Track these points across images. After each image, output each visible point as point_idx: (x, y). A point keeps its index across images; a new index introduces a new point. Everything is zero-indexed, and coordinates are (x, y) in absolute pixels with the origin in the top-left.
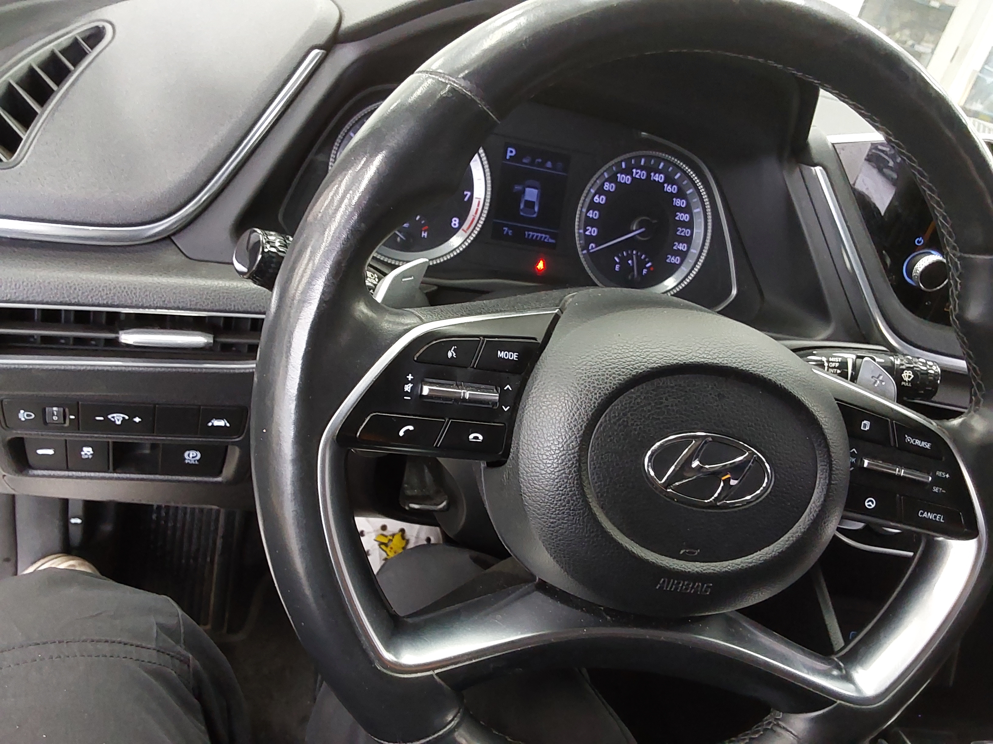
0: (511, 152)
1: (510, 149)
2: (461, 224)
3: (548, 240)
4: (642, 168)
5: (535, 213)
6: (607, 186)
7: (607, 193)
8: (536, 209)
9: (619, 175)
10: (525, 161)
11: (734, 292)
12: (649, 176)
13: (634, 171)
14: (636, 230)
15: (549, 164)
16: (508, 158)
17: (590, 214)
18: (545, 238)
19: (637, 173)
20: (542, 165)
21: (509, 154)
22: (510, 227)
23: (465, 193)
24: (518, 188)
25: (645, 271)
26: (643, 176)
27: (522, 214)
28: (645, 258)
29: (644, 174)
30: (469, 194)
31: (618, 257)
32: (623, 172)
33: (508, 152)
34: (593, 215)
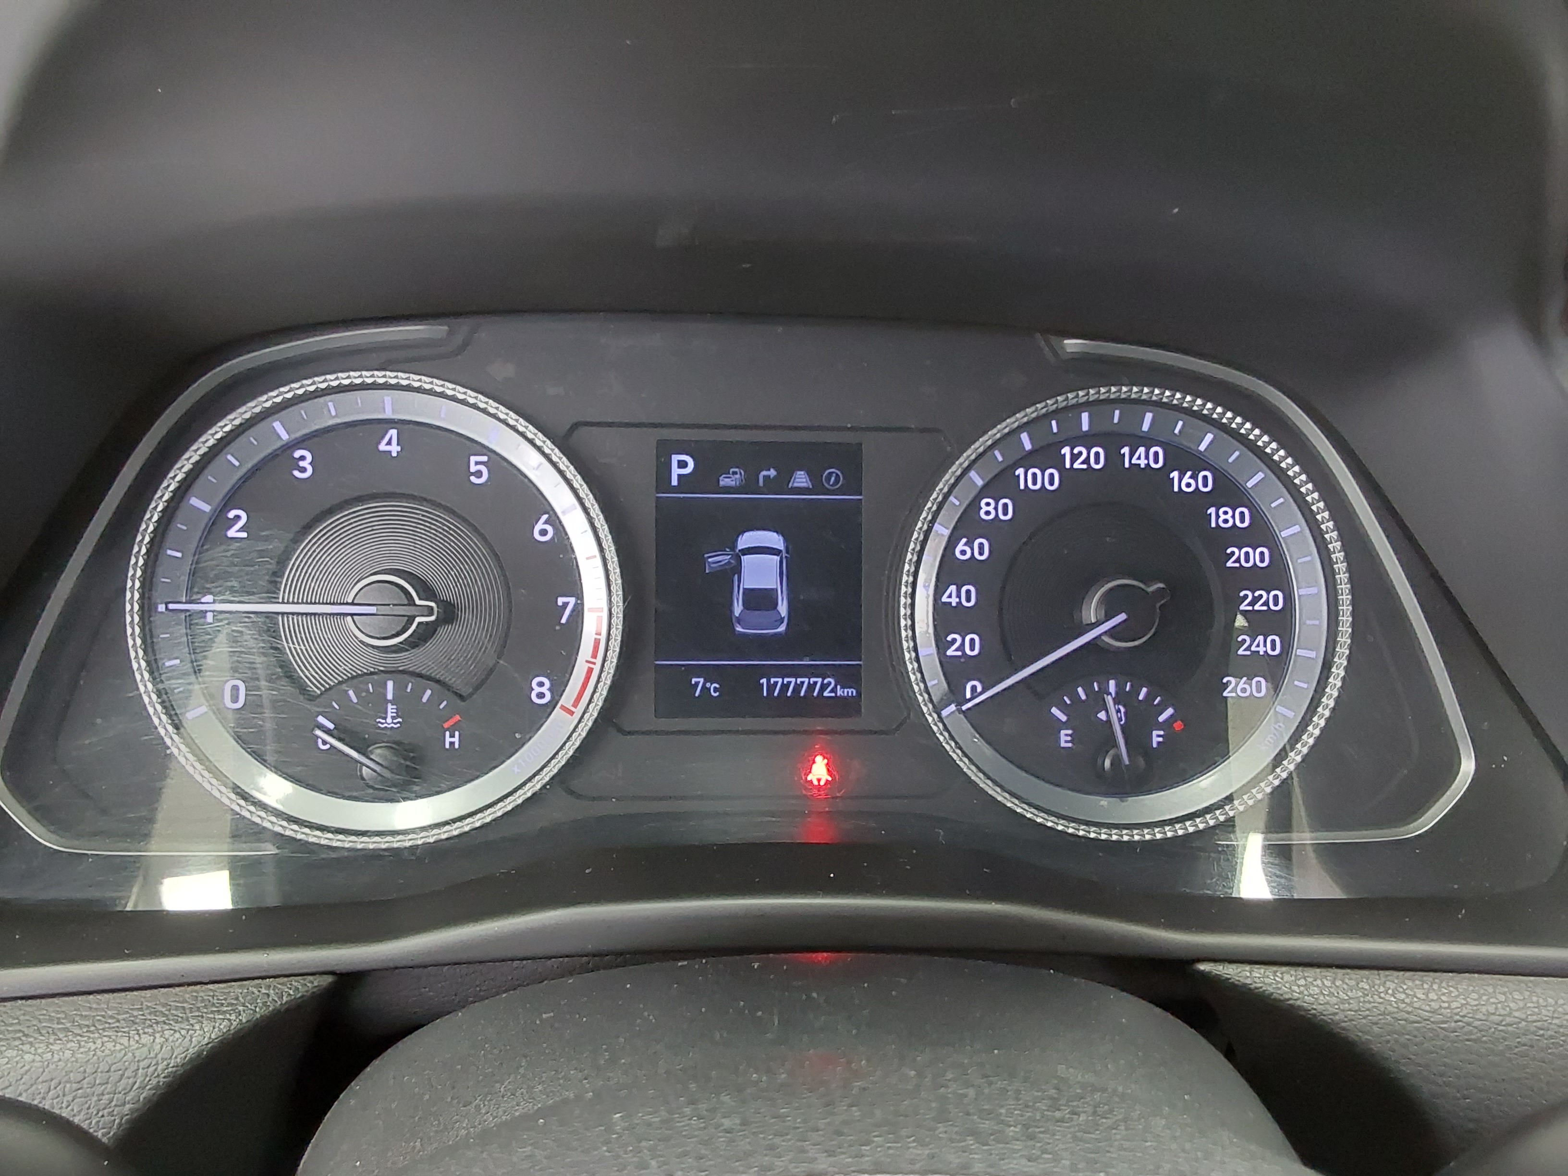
0: (682, 464)
1: (675, 458)
2: (558, 690)
3: (834, 690)
4: (1088, 440)
5: (782, 620)
6: (991, 508)
7: (992, 529)
8: (783, 608)
9: (1020, 472)
10: (724, 481)
11: (1468, 766)
12: (1114, 458)
13: (1066, 451)
14: (1098, 624)
15: (801, 479)
16: (675, 482)
17: (951, 596)
18: (824, 687)
19: (1074, 457)
20: (781, 484)
21: (676, 471)
22: (709, 673)
23: (561, 601)
24: (716, 560)
25: (1156, 737)
26: (1097, 461)
27: (739, 629)
28: (1150, 697)
29: (1097, 454)
30: (572, 601)
31: (1063, 708)
32: (1027, 460)
33: (674, 464)
34: (959, 596)
